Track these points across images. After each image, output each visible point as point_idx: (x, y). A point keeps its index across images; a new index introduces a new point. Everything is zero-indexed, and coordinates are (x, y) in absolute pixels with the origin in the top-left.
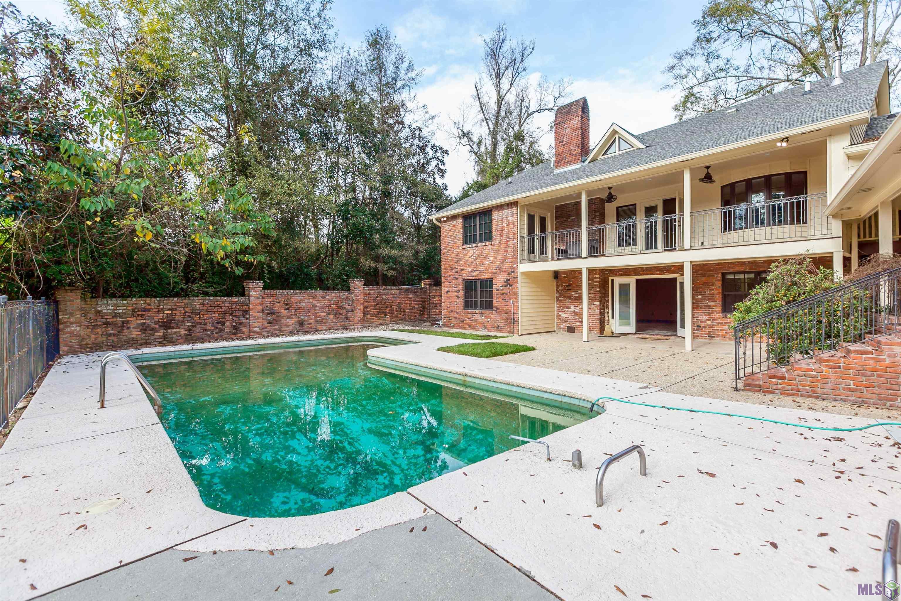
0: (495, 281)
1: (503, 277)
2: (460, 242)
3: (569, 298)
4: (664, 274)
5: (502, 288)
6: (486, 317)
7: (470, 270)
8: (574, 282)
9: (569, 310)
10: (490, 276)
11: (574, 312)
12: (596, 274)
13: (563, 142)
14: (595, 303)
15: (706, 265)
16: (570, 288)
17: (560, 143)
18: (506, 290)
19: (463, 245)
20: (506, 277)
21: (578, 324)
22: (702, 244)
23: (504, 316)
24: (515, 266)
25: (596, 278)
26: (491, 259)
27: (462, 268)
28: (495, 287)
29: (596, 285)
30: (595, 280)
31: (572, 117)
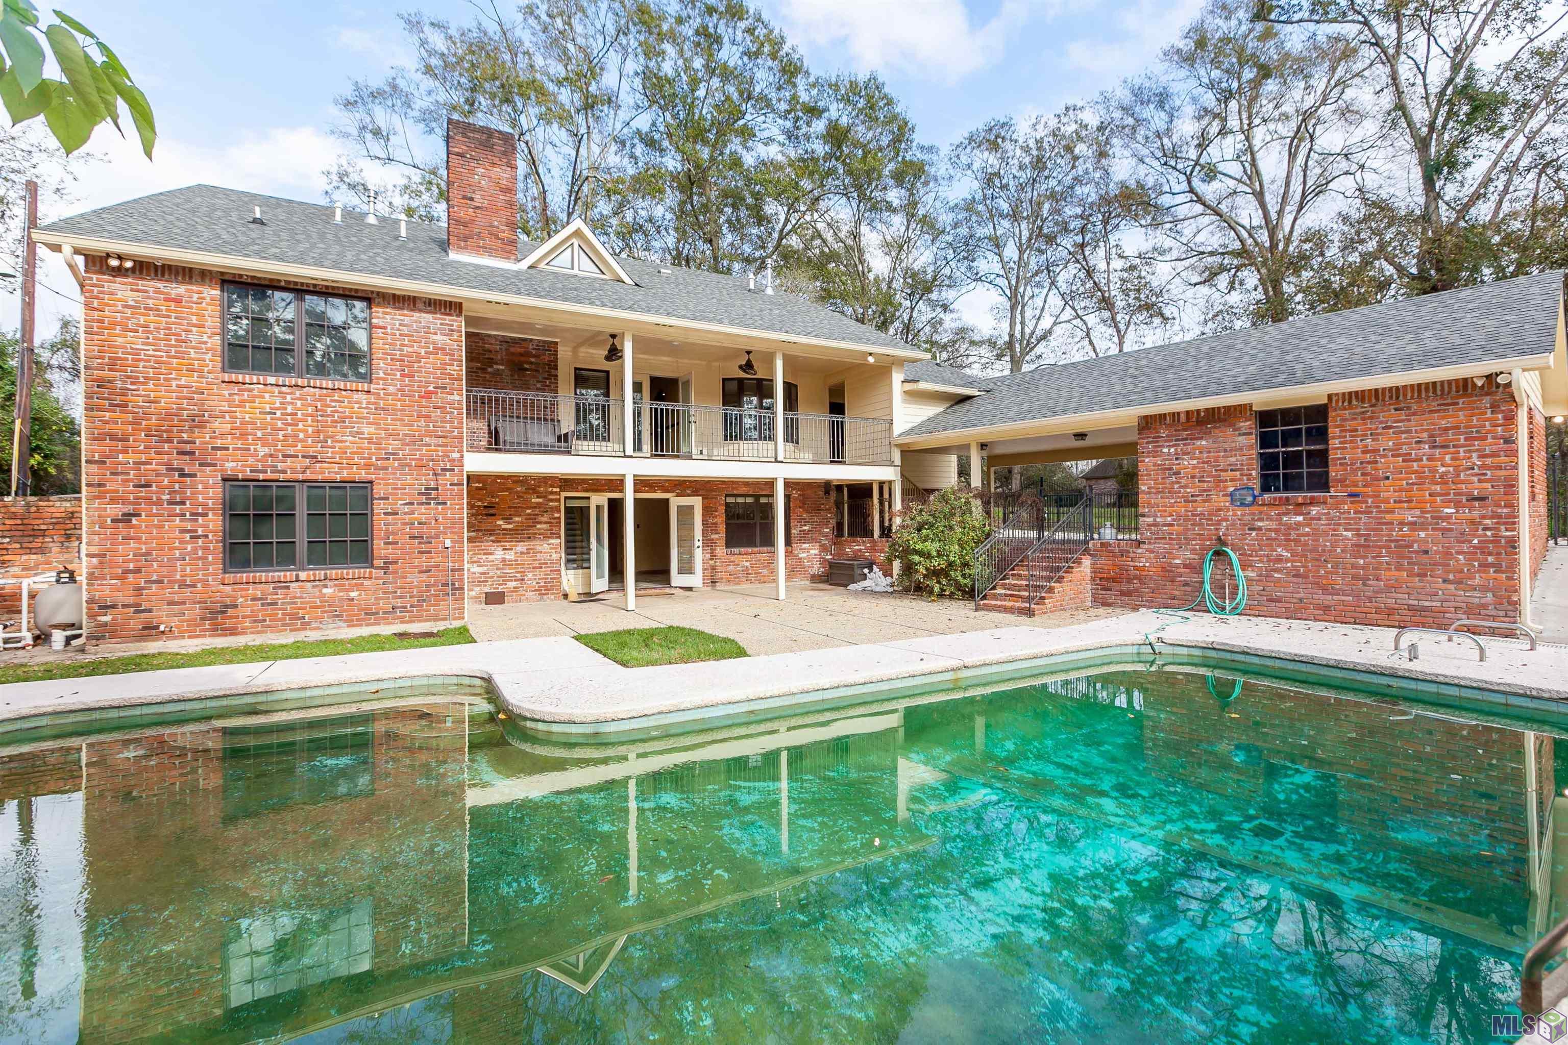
0: (379, 490)
1: (417, 481)
2: (212, 361)
3: (491, 532)
4: (655, 492)
5: (406, 509)
6: (342, 588)
7: (263, 451)
8: (503, 499)
9: (491, 557)
10: (363, 475)
11: (504, 560)
12: (552, 486)
13: (472, 199)
14: (552, 541)
15: (709, 482)
16: (492, 511)
17: (464, 197)
18: (421, 513)
19: (223, 370)
20: (426, 480)
21: (514, 584)
22: (701, 452)
23: (415, 579)
24: (456, 455)
25: (552, 493)
26: (368, 430)
27: (219, 443)
28: (379, 507)
29: (552, 508)
30: (551, 497)
31: (496, 160)
